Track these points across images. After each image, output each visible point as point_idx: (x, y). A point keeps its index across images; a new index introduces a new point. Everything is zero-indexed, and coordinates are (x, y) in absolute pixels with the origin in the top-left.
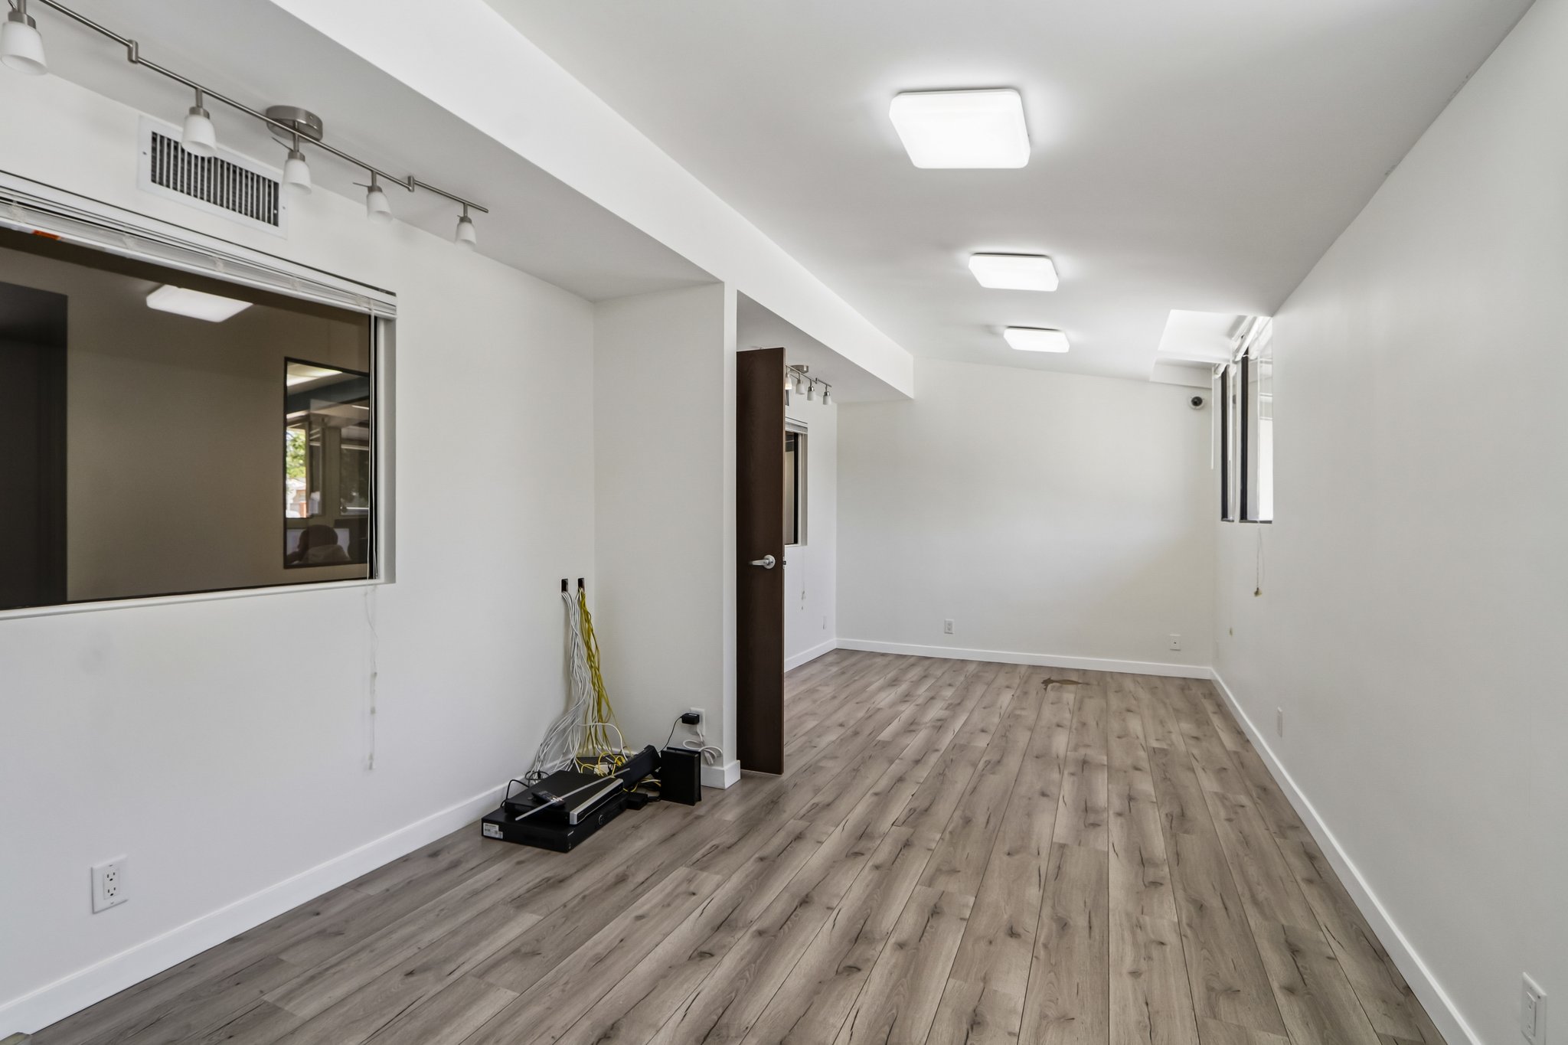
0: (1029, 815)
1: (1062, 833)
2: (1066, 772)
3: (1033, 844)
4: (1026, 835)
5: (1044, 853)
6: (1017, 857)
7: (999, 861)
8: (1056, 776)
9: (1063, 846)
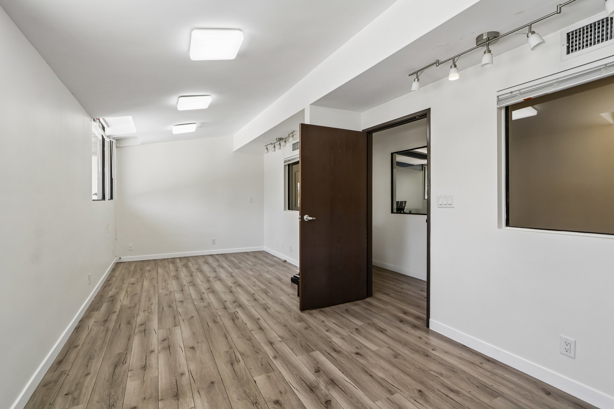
0: (194, 333)
1: (177, 330)
2: (187, 374)
3: (186, 322)
4: (191, 325)
5: (181, 321)
6: (190, 317)
7: (195, 314)
8: (192, 367)
9: (176, 326)
